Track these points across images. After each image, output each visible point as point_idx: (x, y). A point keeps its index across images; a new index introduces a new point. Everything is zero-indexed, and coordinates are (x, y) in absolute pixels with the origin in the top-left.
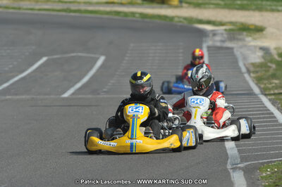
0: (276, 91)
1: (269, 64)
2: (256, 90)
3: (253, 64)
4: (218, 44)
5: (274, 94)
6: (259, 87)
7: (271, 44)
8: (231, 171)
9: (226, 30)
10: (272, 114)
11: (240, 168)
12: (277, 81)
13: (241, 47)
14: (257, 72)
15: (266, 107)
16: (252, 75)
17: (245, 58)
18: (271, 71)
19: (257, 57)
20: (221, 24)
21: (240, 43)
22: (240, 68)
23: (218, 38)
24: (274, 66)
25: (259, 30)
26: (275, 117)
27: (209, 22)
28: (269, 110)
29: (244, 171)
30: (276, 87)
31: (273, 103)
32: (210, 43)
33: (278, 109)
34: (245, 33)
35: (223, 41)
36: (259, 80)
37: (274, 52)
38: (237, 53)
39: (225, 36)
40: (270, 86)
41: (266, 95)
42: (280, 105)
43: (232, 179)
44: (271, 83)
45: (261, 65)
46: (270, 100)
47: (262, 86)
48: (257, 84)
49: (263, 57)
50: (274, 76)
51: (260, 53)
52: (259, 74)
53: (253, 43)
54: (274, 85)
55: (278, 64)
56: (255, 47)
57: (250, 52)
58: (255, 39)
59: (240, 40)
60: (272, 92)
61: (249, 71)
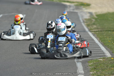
0: (95, 30)
1: (92, 19)
2: (87, 30)
3: (86, 19)
4: (72, 11)
5: (94, 31)
6: (88, 29)
7: (93, 11)
8: (76, 62)
9: (75, 5)
10: (93, 39)
11: (80, 61)
12: (95, 26)
13: (81, 12)
14: (87, 22)
15: (90, 37)
16: (85, 23)
17: (82, 16)
18: (93, 22)
19: (87, 16)
20: (73, 2)
21: (81, 10)
22: (80, 21)
23: (71, 8)
24: (94, 20)
25: (88, 5)
26: (94, 41)
27: (68, 2)
28: (92, 38)
29: (82, 62)
30: (95, 29)
31: (94, 35)
32: (68, 10)
33: (96, 37)
34: (82, 6)
35: (73, 10)
36: (88, 26)
37: (94, 14)
38: (79, 14)
39: (74, 7)
40: (92, 28)
41: (91, 32)
42: (96, 36)
43: (77, 66)
44: (93, 27)
45: (89, 20)
46: (92, 34)
47: (89, 28)
48: (87, 27)
49: (90, 16)
50: (94, 24)
51: (89, 15)
52: (88, 23)
53: (86, 11)
54: (94, 28)
55: (96, 19)
56: (87, 12)
57: (84, 14)
58: (86, 9)
59: (80, 9)
60: (93, 31)
61: (84, 22)
